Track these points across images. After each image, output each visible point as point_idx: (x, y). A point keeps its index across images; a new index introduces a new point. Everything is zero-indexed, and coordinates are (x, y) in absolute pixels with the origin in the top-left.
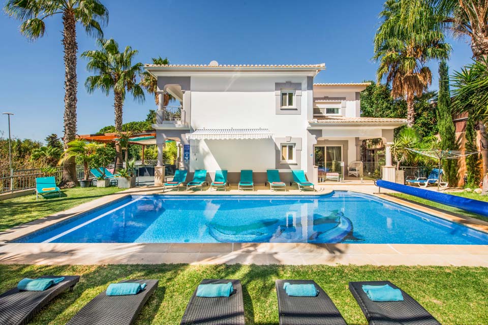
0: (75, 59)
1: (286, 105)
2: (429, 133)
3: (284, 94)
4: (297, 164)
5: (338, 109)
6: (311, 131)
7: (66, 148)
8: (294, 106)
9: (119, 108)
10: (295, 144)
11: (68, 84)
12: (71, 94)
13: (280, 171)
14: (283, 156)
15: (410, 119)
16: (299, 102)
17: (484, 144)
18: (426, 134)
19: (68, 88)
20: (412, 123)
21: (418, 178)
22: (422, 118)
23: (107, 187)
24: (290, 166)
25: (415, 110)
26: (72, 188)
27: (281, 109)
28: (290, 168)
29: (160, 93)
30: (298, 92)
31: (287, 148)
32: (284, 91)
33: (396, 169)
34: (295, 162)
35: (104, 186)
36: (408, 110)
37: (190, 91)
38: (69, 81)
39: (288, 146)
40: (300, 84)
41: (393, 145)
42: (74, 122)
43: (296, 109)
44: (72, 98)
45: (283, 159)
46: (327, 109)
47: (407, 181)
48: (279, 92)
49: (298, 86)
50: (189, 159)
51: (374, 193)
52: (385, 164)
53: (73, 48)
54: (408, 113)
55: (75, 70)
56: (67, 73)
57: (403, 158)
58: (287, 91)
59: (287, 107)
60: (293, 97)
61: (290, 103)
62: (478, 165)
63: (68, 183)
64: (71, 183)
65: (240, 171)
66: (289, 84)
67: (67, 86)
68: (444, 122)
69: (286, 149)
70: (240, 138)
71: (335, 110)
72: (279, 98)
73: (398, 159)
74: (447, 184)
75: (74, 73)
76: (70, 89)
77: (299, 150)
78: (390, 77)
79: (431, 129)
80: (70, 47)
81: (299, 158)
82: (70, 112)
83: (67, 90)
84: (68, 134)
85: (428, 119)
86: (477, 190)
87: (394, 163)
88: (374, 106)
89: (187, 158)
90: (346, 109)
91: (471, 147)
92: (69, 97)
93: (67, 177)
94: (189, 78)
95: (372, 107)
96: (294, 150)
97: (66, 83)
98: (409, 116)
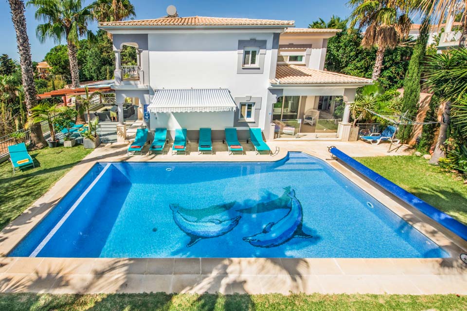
0: (24, 19)
1: (248, 63)
2: (393, 85)
3: (247, 53)
4: (254, 122)
5: (302, 57)
6: (272, 91)
7: (30, 113)
8: (256, 65)
9: (73, 57)
10: (255, 103)
11: (21, 48)
12: (26, 59)
13: (238, 128)
14: (241, 114)
15: (377, 71)
16: (262, 62)
17: (445, 119)
18: (389, 87)
19: (22, 52)
20: (377, 76)
21: (372, 134)
22: (389, 72)
23: (73, 146)
24: (249, 124)
25: (384, 62)
26: (42, 149)
27: (243, 69)
28: (248, 126)
29: (116, 52)
30: (262, 51)
31: (246, 107)
32: (248, 49)
33: (352, 126)
34: (253, 121)
35: (71, 146)
36: (377, 62)
37: (147, 51)
38: (22, 45)
39: (247, 105)
40: (265, 42)
41: (353, 104)
42: (33, 87)
43: (259, 69)
44: (27, 63)
45: (242, 116)
46: (290, 56)
47: (360, 136)
48: (242, 51)
49: (263, 44)
50: (149, 118)
51: (327, 159)
52: (342, 120)
53: (19, 8)
54: (376, 65)
55: (26, 32)
56: (18, 37)
57: (361, 117)
58: (251, 49)
59: (250, 65)
60: (257, 56)
61: (253, 62)
62: (434, 132)
63: (37, 145)
64: (40, 145)
65: (199, 129)
66: (253, 42)
67: (20, 50)
68: (411, 84)
69: (245, 109)
70: (201, 110)
71: (299, 58)
72: (242, 56)
73: (356, 116)
74: (399, 141)
75: (25, 36)
76: (24, 53)
77: (258, 110)
78: (364, 23)
79: (396, 82)
80: (17, 7)
81: (257, 116)
82: (28, 77)
83: (22, 55)
84: (30, 100)
85: (395, 73)
86: (427, 156)
87: (351, 120)
88: (341, 51)
89: (147, 117)
90: (311, 56)
91: (431, 116)
92: (25, 62)
93: (35, 139)
94: (147, 35)
95: (338, 51)
96: (253, 108)
97: (19, 47)
98: (376, 69)
